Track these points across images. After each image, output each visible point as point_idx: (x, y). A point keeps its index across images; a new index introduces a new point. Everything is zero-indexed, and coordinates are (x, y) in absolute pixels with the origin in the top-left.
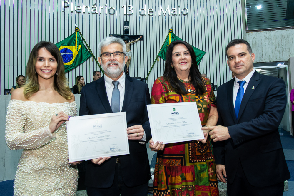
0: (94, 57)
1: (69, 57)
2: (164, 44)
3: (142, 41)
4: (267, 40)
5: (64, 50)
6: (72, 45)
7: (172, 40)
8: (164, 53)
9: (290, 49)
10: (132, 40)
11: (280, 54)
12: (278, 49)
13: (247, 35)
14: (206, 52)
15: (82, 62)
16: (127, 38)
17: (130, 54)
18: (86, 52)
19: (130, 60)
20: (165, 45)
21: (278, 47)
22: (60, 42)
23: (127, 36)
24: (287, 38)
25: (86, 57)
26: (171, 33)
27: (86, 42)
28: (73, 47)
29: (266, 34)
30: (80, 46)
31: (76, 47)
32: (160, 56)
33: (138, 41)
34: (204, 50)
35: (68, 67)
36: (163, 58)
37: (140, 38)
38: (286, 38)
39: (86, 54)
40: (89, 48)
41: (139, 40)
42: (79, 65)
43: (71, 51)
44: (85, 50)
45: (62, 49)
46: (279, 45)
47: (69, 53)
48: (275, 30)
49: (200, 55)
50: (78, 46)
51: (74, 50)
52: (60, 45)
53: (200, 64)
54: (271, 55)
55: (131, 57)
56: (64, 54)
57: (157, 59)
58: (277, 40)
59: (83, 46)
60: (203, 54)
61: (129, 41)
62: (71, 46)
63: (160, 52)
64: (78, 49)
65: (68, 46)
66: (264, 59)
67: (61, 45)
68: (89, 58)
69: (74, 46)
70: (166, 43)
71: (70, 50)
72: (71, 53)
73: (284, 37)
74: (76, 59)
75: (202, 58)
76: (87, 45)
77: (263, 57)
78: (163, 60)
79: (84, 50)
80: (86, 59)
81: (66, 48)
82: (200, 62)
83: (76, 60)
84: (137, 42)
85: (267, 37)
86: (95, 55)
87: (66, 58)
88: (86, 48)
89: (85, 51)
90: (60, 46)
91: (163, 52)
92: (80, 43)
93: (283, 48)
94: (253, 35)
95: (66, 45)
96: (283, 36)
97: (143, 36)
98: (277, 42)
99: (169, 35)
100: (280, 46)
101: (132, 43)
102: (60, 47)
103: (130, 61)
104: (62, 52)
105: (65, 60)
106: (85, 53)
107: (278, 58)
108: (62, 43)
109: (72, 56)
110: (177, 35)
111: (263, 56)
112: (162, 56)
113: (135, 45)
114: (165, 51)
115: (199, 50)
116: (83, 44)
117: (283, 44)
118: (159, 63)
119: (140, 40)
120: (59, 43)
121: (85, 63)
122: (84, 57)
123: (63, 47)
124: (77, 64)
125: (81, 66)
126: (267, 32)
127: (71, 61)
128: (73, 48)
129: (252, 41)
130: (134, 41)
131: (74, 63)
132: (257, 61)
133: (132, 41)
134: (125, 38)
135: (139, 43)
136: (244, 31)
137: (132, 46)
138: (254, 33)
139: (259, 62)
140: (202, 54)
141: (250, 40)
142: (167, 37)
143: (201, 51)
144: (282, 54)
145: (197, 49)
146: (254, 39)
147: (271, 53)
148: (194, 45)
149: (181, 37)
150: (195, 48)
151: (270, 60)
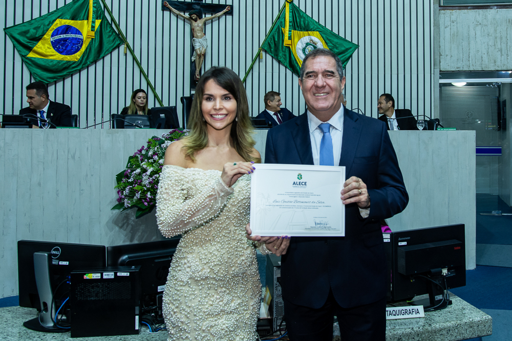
0: (128, 46)
1: (74, 44)
2: (274, 24)
3: (229, 18)
4: (480, 27)
5: (63, 28)
6: (81, 18)
7: (291, 18)
8: (275, 44)
10: (209, 13)
11: (503, 56)
12: (499, 47)
13: (442, 16)
14: (358, 45)
15: (102, 55)
16: (199, 9)
17: (204, 43)
18: (110, 34)
19: (204, 55)
20: (276, 27)
21: (499, 43)
22: (55, 11)
23: (198, 4)
25: (110, 46)
26: (290, 3)
27: (110, 13)
28: (83, 23)
29: (477, 16)
30: (98, 22)
31: (90, 24)
32: (266, 48)
33: (222, 16)
34: (355, 41)
35: (70, 65)
36: (271, 53)
37: (225, 10)
39: (112, 38)
40: (118, 26)
41: (224, 13)
42: (95, 62)
43: (78, 32)
44: (109, 29)
45: (59, 25)
46: (501, 38)
47: (73, 36)
48: (496, 7)
49: (347, 50)
50: (93, 22)
51: (86, 29)
52: (54, 18)
54: (485, 57)
55: (206, 50)
56: (62, 36)
57: (259, 55)
58: (498, 28)
59: (106, 22)
60: (353, 48)
61: (204, 15)
62: (79, 22)
63: (265, 40)
64: (93, 27)
65: (73, 19)
66: (471, 65)
67: (58, 18)
68: (118, 47)
69: (86, 22)
70: (278, 23)
71: (77, 30)
72: (78, 36)
74: (89, 48)
75: (351, 56)
76: (113, 19)
77: (469, 61)
78: (272, 57)
79: (108, 31)
80: (110, 50)
81: (67, 24)
82: (345, 66)
83: (88, 50)
84: (219, 18)
85: (480, 22)
86: (130, 41)
87: (68, 46)
88: (112, 26)
89: (110, 32)
90: (55, 20)
91: (272, 41)
92: (99, 14)
93: (509, 44)
94: (452, 17)
95: (69, 17)
96: (509, 22)
97: (232, 7)
98: (498, 31)
99: (285, 6)
100: (504, 39)
101: (209, 20)
102: (55, 23)
103: (202, 57)
104: (60, 32)
105: (65, 49)
106: (110, 36)
107: (498, 63)
108: (60, 14)
109: (80, 42)
110: (302, 8)
111: (470, 59)
112: (270, 50)
113: (215, 24)
114: (276, 40)
115: (345, 40)
116: (104, 18)
117: (508, 36)
118: (262, 64)
119: (226, 14)
120: (52, 13)
121: (107, 58)
122: (106, 46)
123: (61, 22)
124: (91, 59)
125: (100, 64)
126: (481, 11)
127: (78, 53)
128: (82, 25)
129: (449, 27)
130: (214, 16)
131: (86, 57)
132: (457, 68)
133: (209, 16)
134: (194, 9)
135: (222, 20)
136: (436, 7)
137: (208, 27)
138: (454, 11)
140: (351, 48)
141: (446, 25)
142: (282, 11)
143: (349, 42)
144: (505, 55)
145: (341, 38)
146: (455, 23)
147: (486, 53)
148: (335, 31)
149: (309, 13)
150: (337, 36)
151: (483, 66)
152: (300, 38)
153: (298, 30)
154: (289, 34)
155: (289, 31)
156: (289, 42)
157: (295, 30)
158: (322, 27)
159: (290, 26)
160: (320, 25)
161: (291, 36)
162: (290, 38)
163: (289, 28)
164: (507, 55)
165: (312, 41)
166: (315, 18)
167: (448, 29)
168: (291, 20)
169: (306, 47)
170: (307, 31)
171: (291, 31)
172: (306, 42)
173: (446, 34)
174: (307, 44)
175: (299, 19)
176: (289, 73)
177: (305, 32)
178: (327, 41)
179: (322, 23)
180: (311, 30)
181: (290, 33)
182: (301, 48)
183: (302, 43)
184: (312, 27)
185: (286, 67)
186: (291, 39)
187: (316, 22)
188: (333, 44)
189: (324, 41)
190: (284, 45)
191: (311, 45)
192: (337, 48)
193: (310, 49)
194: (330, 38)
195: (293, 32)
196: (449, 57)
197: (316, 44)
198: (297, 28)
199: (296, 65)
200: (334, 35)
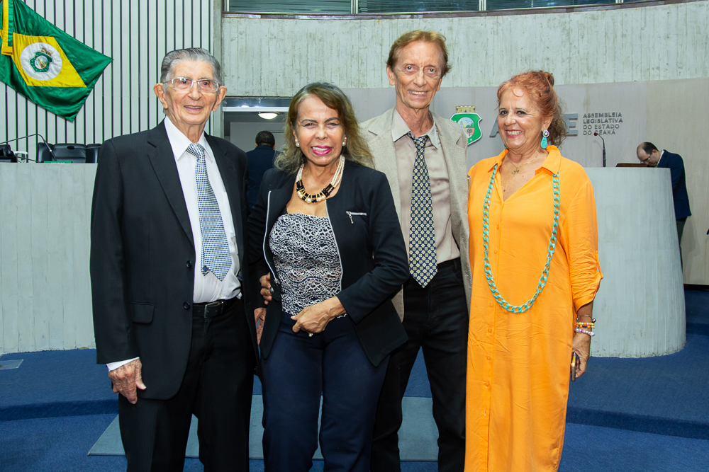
4: (275, 41)
7: (11, 16)
9: (325, 69)
11: (303, 79)
12: (298, 67)
13: (225, 25)
14: (112, 59)
21: (298, 62)
24: (320, 40)
29: (272, 27)
34: (108, 53)
38: (317, 41)
46: (300, 56)
49: (97, 64)
53: (94, 88)
54: (280, 80)
58: (296, 43)
60: (105, 63)
66: (263, 89)
73: (314, 39)
75: (102, 72)
77: (261, 84)
82: (94, 85)
85: (275, 35)
93: (309, 64)
94: (240, 26)
96: (310, 36)
98: (296, 48)
100: (304, 58)
110: (30, 4)
111: (262, 82)
115: (93, 50)
117: (309, 54)
126: (275, 22)
129: (236, 40)
132: (246, 93)
136: (216, 13)
139: (250, 94)
141: (232, 37)
143: (99, 53)
144: (305, 78)
145: (87, 48)
146: (243, 36)
147: (282, 75)
148: (79, 38)
149: (40, 11)
150: (82, 46)
151: (278, 91)
152: (27, 44)
153: (23, 34)
154: (9, 38)
155: (9, 34)
156: (10, 50)
157: (19, 32)
158: (60, 31)
159: (10, 27)
160: (56, 28)
161: (12, 41)
162: (10, 44)
163: (9, 30)
164: (307, 78)
165: (45, 49)
166: (50, 19)
167: (235, 42)
168: (12, 19)
169: (36, 57)
170: (37, 35)
171: (12, 34)
172: (36, 51)
173: (231, 49)
174: (38, 54)
175: (24, 18)
176: (11, 92)
177: (34, 37)
178: (67, 51)
179: (60, 25)
180: (43, 35)
181: (11, 36)
182: (29, 59)
183: (30, 52)
184: (45, 31)
185: (6, 85)
186: (13, 46)
187: (51, 24)
188: (75, 55)
189: (62, 51)
190: (2, 53)
191: (44, 55)
192: (81, 61)
193: (41, 60)
194: (70, 47)
195: (16, 36)
196: (235, 78)
197: (50, 55)
198: (22, 31)
199: (21, 81)
200: (78, 43)
